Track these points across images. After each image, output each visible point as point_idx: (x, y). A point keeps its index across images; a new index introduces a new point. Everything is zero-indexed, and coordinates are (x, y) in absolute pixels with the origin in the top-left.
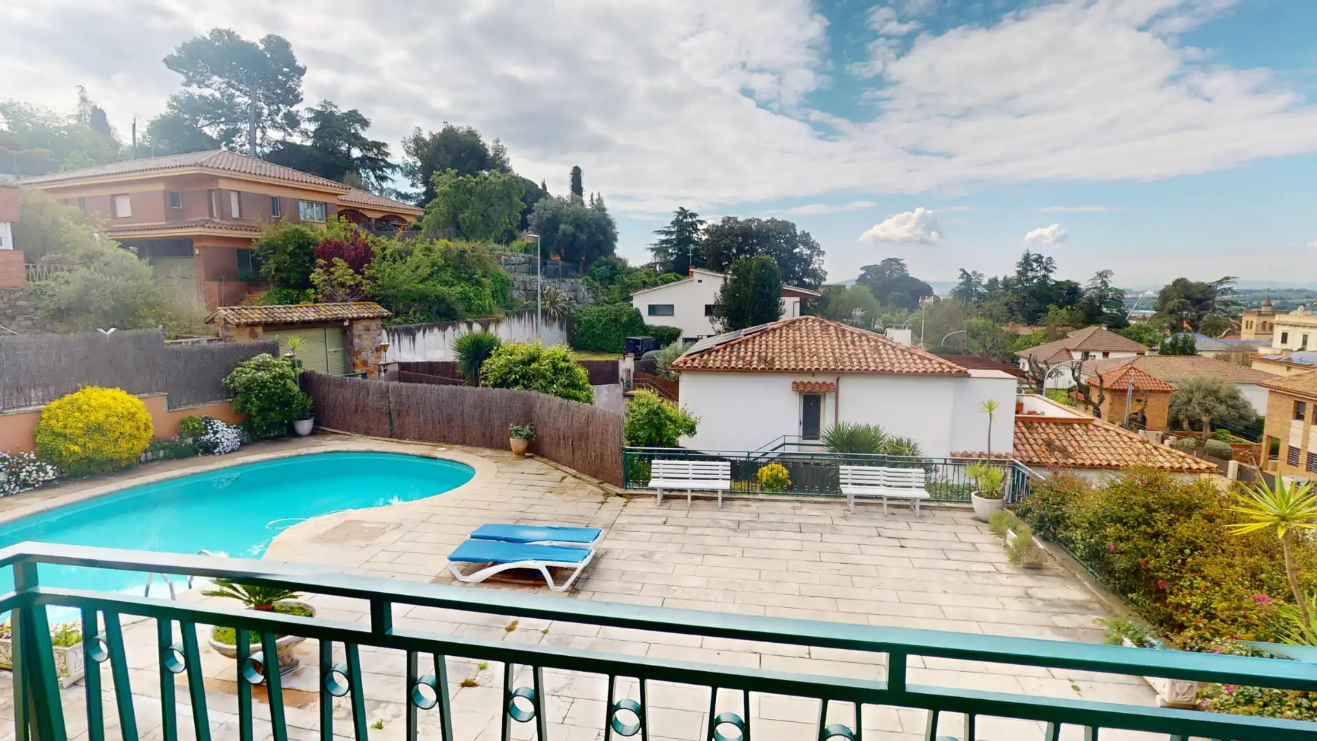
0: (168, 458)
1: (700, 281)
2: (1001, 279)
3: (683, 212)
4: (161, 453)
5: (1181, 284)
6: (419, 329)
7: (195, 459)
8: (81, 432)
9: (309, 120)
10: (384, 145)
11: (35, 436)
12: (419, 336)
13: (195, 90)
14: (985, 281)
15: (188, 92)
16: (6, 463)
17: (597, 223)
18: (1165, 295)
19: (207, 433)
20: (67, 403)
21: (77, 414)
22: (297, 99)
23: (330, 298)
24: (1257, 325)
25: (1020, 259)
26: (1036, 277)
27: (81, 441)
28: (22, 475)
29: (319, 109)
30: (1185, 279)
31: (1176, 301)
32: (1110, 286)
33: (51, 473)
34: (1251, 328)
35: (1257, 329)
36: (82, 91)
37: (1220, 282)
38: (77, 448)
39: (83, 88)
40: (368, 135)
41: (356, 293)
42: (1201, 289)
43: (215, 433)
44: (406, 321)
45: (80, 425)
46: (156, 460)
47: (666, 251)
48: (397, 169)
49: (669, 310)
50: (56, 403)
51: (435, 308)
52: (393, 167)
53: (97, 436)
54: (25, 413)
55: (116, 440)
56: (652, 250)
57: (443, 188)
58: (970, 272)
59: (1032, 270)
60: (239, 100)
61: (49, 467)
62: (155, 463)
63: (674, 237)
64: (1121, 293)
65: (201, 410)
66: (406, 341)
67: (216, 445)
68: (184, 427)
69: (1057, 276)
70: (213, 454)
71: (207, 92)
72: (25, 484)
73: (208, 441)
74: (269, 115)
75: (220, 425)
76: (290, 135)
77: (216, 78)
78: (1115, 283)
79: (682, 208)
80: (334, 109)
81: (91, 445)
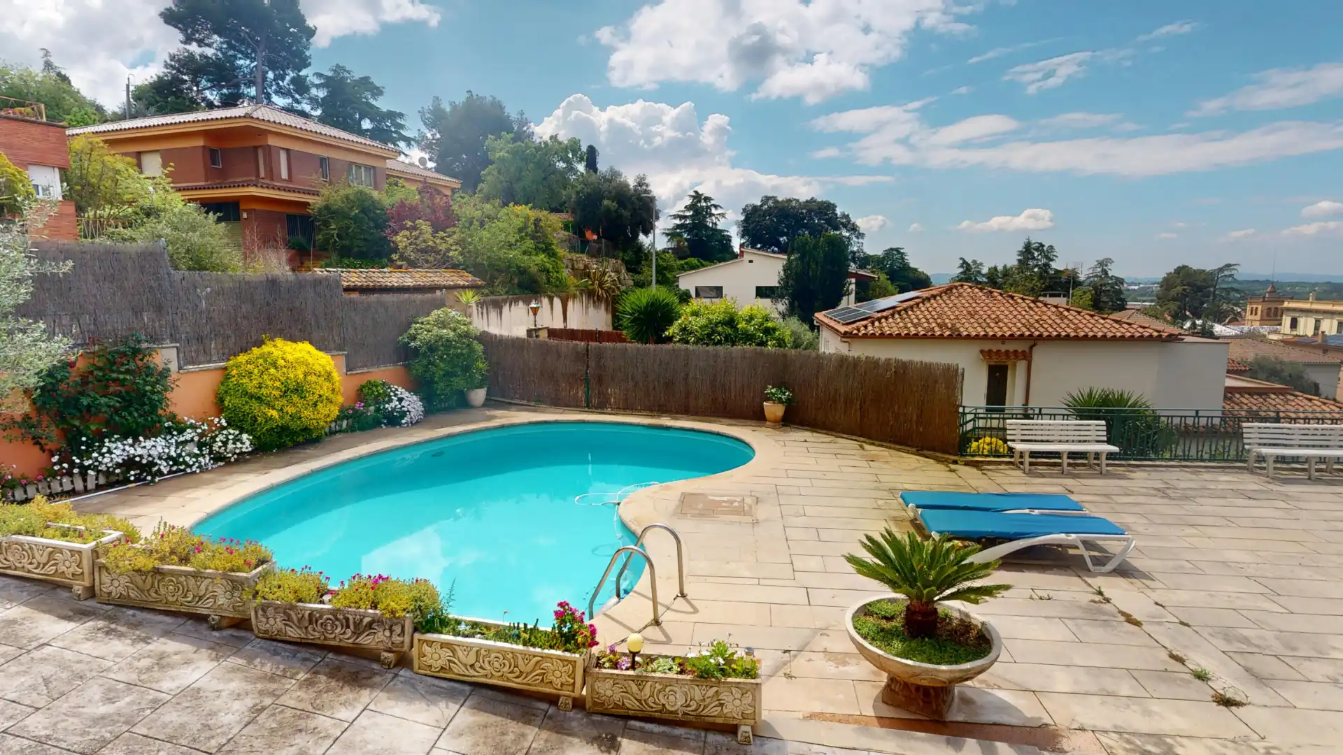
0: (351, 429)
1: (751, 261)
2: (1000, 268)
3: (697, 197)
4: (345, 423)
5: (1182, 271)
6: (505, 301)
7: (377, 431)
8: (277, 393)
9: (318, 86)
10: (401, 115)
11: (222, 400)
12: (506, 309)
13: (194, 48)
14: (985, 271)
15: (188, 51)
16: (199, 431)
17: (640, 199)
18: (1167, 283)
19: (391, 401)
20: (257, 358)
21: (272, 371)
22: (305, 63)
23: (413, 264)
24: (1262, 311)
25: (1021, 247)
26: (1037, 266)
27: (278, 404)
28: (215, 448)
29: (330, 74)
30: (1184, 267)
31: (1180, 288)
32: (1110, 274)
33: (248, 443)
34: (1256, 314)
35: (1262, 316)
36: (46, 55)
37: (1221, 270)
38: (274, 413)
39: (48, 52)
40: (382, 104)
42: (1203, 276)
43: (400, 400)
44: (492, 293)
45: (278, 384)
46: (340, 431)
47: (680, 235)
48: (412, 143)
49: (718, 291)
50: (242, 358)
51: (516, 281)
52: (408, 141)
53: (295, 398)
54: (208, 370)
55: (315, 405)
56: (667, 235)
57: (501, 154)
58: (970, 261)
59: (1034, 258)
60: (241, 62)
61: (245, 437)
62: (338, 436)
63: (688, 222)
64: (1120, 281)
65: (381, 374)
66: (493, 315)
67: (403, 414)
68: (362, 394)
69: (1057, 265)
70: (400, 424)
71: (210, 52)
72: (217, 458)
73: (394, 409)
74: (274, 80)
75: (402, 392)
76: (298, 102)
77: (216, 37)
78: (1114, 271)
79: (696, 192)
80: (346, 75)
81: (290, 410)
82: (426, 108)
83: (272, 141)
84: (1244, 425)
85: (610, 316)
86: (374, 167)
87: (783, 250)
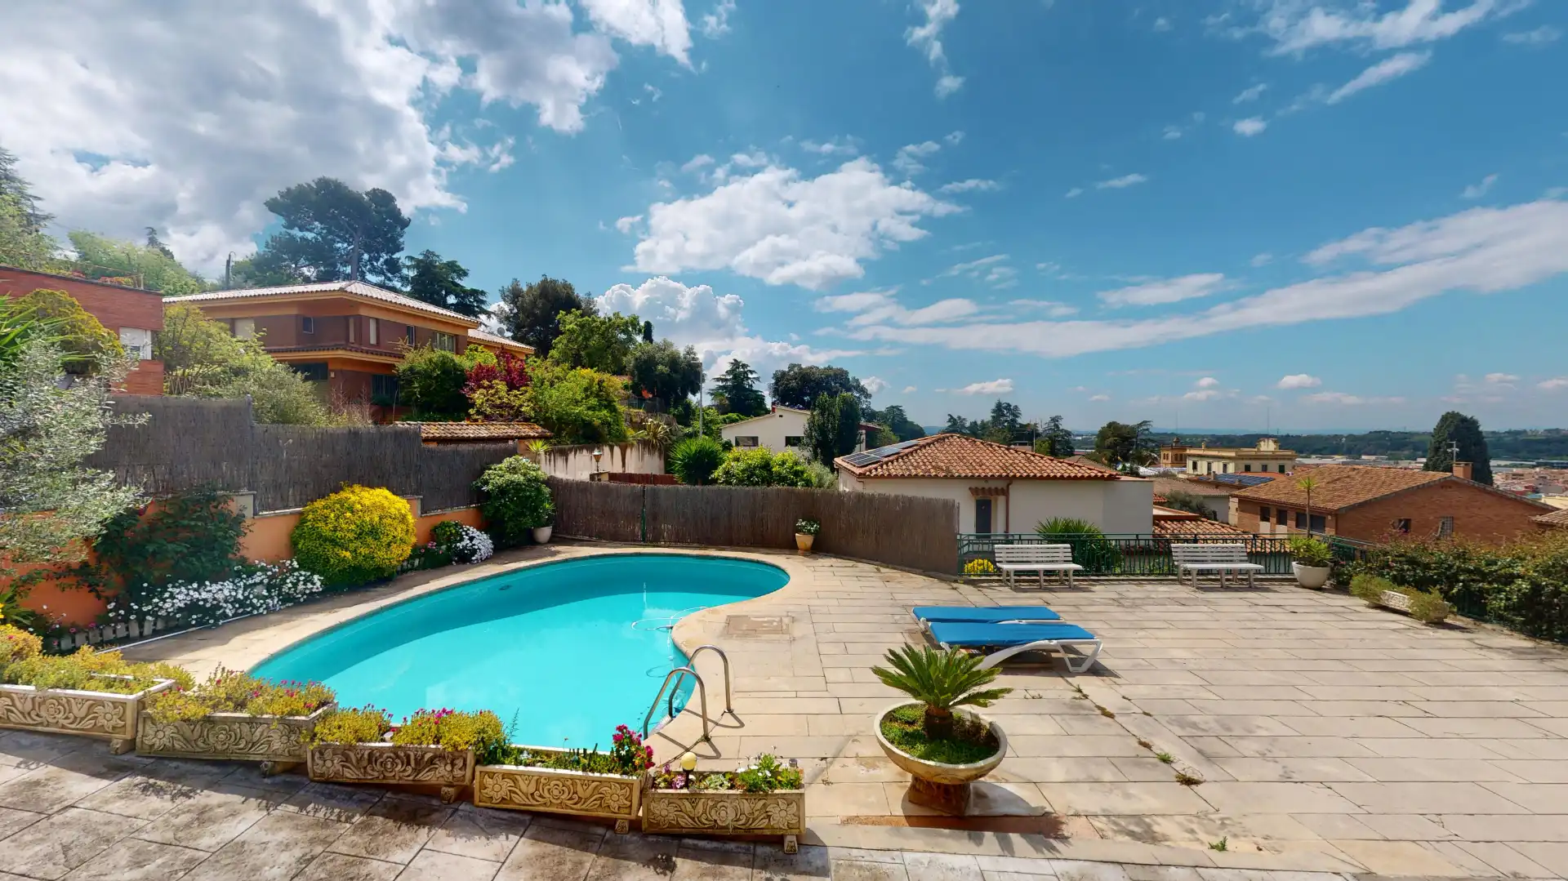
0: (423, 567)
1: (781, 416)
2: (979, 423)
3: (736, 364)
4: (417, 562)
5: (1112, 425)
6: (570, 450)
7: (448, 568)
8: (351, 536)
9: (408, 267)
10: (483, 293)
11: (295, 544)
12: (571, 456)
13: (296, 232)
14: (968, 424)
15: (289, 234)
16: (269, 573)
17: (690, 365)
18: (1103, 434)
19: (462, 539)
20: (335, 503)
21: (348, 514)
22: (399, 249)
23: (488, 418)
24: (1172, 457)
25: (993, 406)
26: (1006, 421)
27: (352, 546)
28: (285, 589)
29: (421, 257)
30: (1114, 423)
31: (1111, 439)
32: (1061, 428)
33: (319, 584)
34: (1168, 459)
36: (150, 233)
37: (1140, 425)
38: (348, 554)
39: (153, 230)
40: (467, 283)
41: (516, 415)
42: (1127, 429)
43: (471, 539)
44: (559, 443)
45: (353, 527)
46: (411, 570)
47: (721, 394)
48: (492, 316)
49: (754, 441)
50: (319, 504)
51: (581, 432)
52: (489, 314)
53: (369, 540)
54: (284, 515)
55: (389, 545)
56: (712, 394)
57: (571, 326)
58: (955, 417)
59: (1004, 415)
60: (339, 245)
61: (316, 577)
62: (409, 574)
63: (729, 383)
64: (1068, 433)
65: (455, 514)
66: (560, 462)
67: (474, 552)
68: (435, 534)
69: (1023, 420)
70: (470, 561)
71: (310, 236)
72: (287, 599)
73: (465, 547)
74: (369, 260)
75: (473, 531)
76: (390, 280)
77: (317, 223)
78: (1064, 425)
79: (735, 360)
80: (435, 258)
81: (364, 551)
82: (506, 287)
83: (363, 312)
84: (1172, 545)
85: (662, 461)
86: (456, 335)
87: (807, 406)
